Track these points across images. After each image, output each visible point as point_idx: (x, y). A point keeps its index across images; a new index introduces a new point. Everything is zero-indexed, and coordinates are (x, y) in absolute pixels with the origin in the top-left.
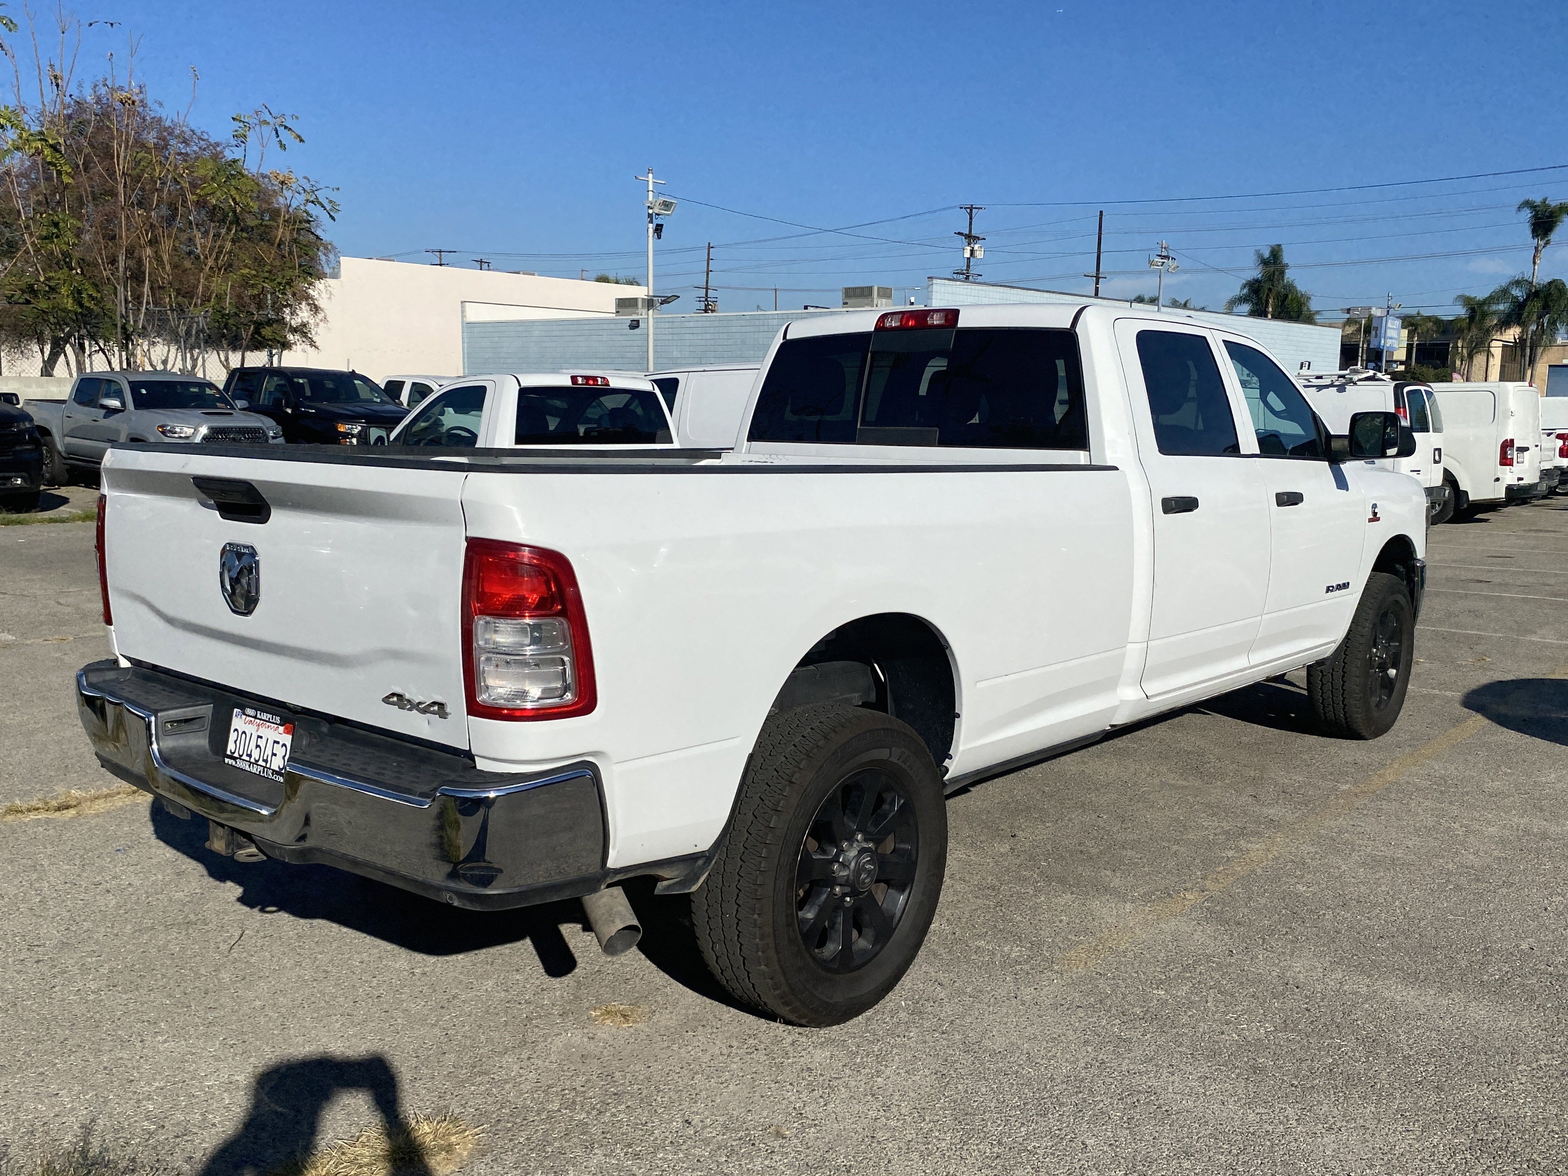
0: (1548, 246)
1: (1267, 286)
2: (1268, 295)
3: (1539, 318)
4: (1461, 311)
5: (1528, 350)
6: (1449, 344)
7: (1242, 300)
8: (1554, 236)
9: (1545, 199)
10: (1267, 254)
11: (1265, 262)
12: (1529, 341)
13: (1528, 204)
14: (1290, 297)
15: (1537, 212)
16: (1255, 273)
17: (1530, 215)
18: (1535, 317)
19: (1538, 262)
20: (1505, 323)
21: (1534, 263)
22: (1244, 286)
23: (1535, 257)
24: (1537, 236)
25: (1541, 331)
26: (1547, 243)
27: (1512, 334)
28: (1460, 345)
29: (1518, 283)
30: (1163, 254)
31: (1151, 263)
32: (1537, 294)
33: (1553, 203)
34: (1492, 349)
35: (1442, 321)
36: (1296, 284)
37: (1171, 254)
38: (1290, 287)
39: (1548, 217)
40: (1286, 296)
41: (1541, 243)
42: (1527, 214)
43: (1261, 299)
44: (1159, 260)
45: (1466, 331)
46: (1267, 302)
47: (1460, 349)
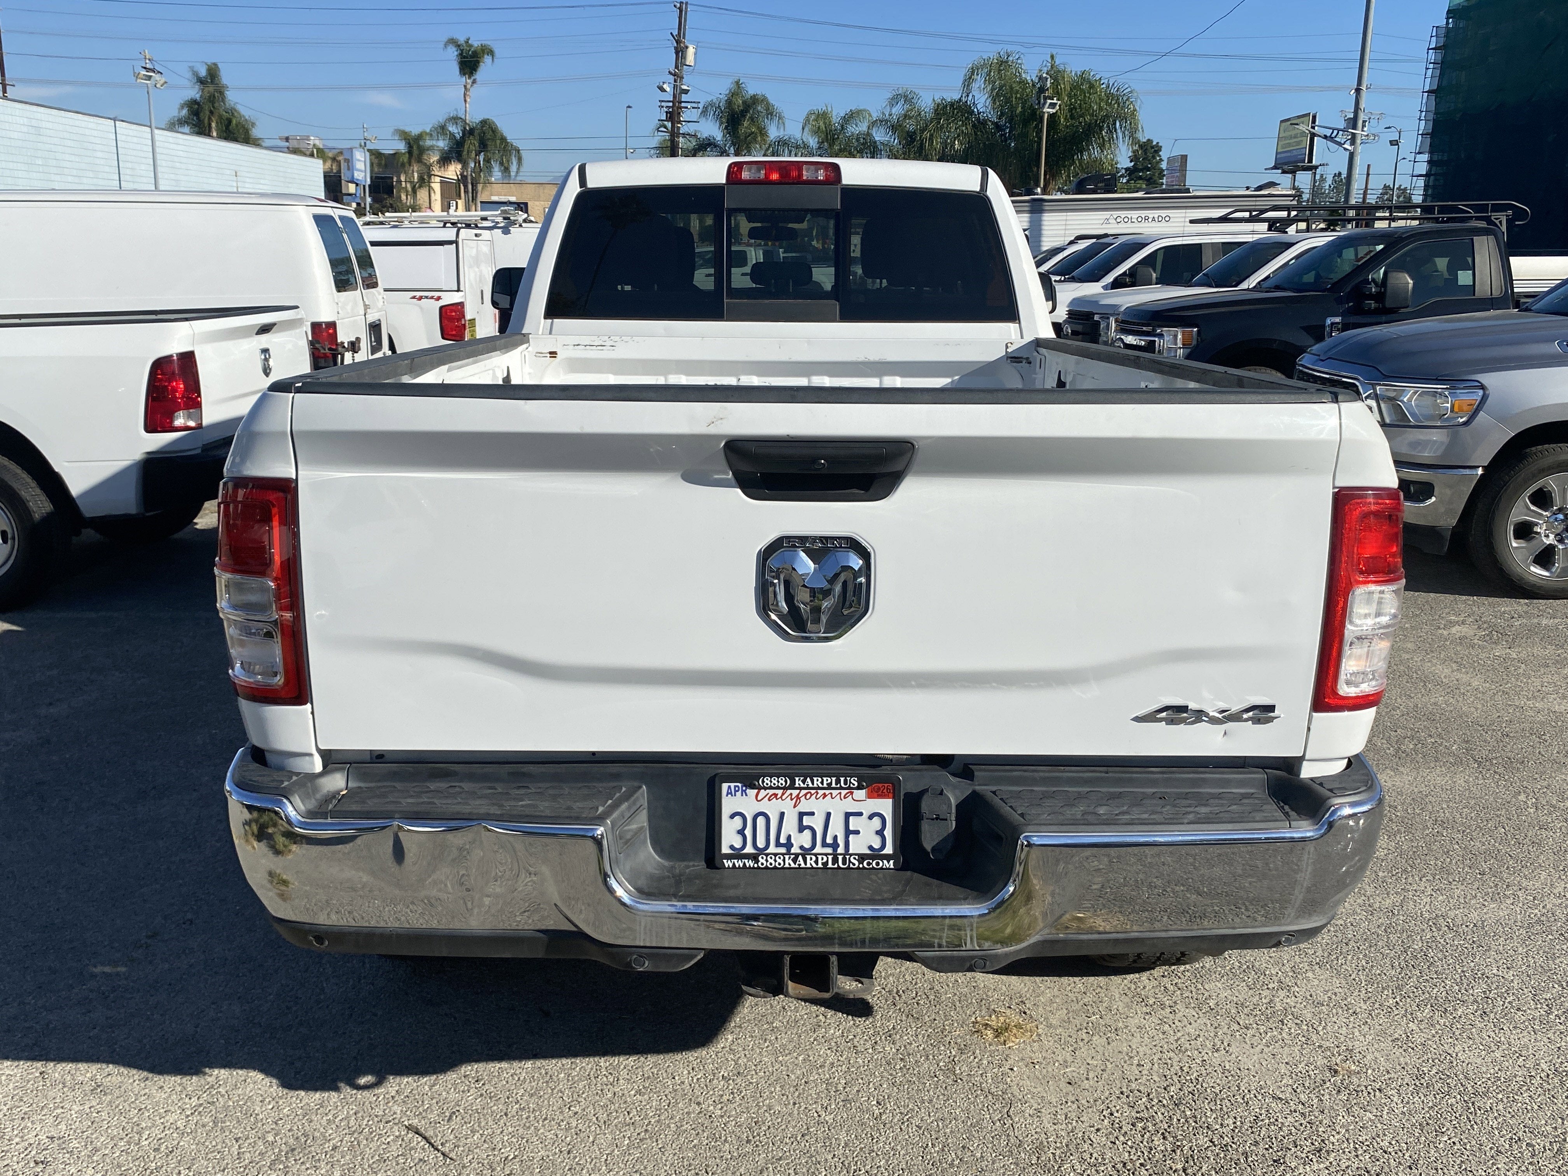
0: (475, 85)
1: (207, 108)
2: (210, 119)
3: (477, 155)
4: (401, 147)
5: (470, 187)
6: (392, 178)
7: (182, 122)
8: (479, 75)
9: (468, 39)
10: (203, 72)
11: (201, 81)
12: (469, 178)
13: (452, 42)
14: (234, 122)
15: (462, 50)
16: (194, 92)
17: (456, 53)
18: (473, 154)
19: (468, 100)
20: (445, 160)
21: (465, 101)
22: (182, 107)
23: (465, 94)
24: (464, 74)
25: (478, 170)
26: (474, 82)
27: (453, 171)
28: (403, 178)
29: (455, 119)
30: (148, 66)
31: (137, 76)
32: (472, 132)
33: (476, 43)
34: (432, 185)
35: (384, 154)
36: (239, 108)
37: (158, 68)
38: (232, 111)
39: (472, 57)
40: (229, 121)
41: (470, 81)
42: (452, 53)
43: (203, 121)
44: (144, 72)
45: (407, 165)
46: (210, 125)
47: (403, 184)
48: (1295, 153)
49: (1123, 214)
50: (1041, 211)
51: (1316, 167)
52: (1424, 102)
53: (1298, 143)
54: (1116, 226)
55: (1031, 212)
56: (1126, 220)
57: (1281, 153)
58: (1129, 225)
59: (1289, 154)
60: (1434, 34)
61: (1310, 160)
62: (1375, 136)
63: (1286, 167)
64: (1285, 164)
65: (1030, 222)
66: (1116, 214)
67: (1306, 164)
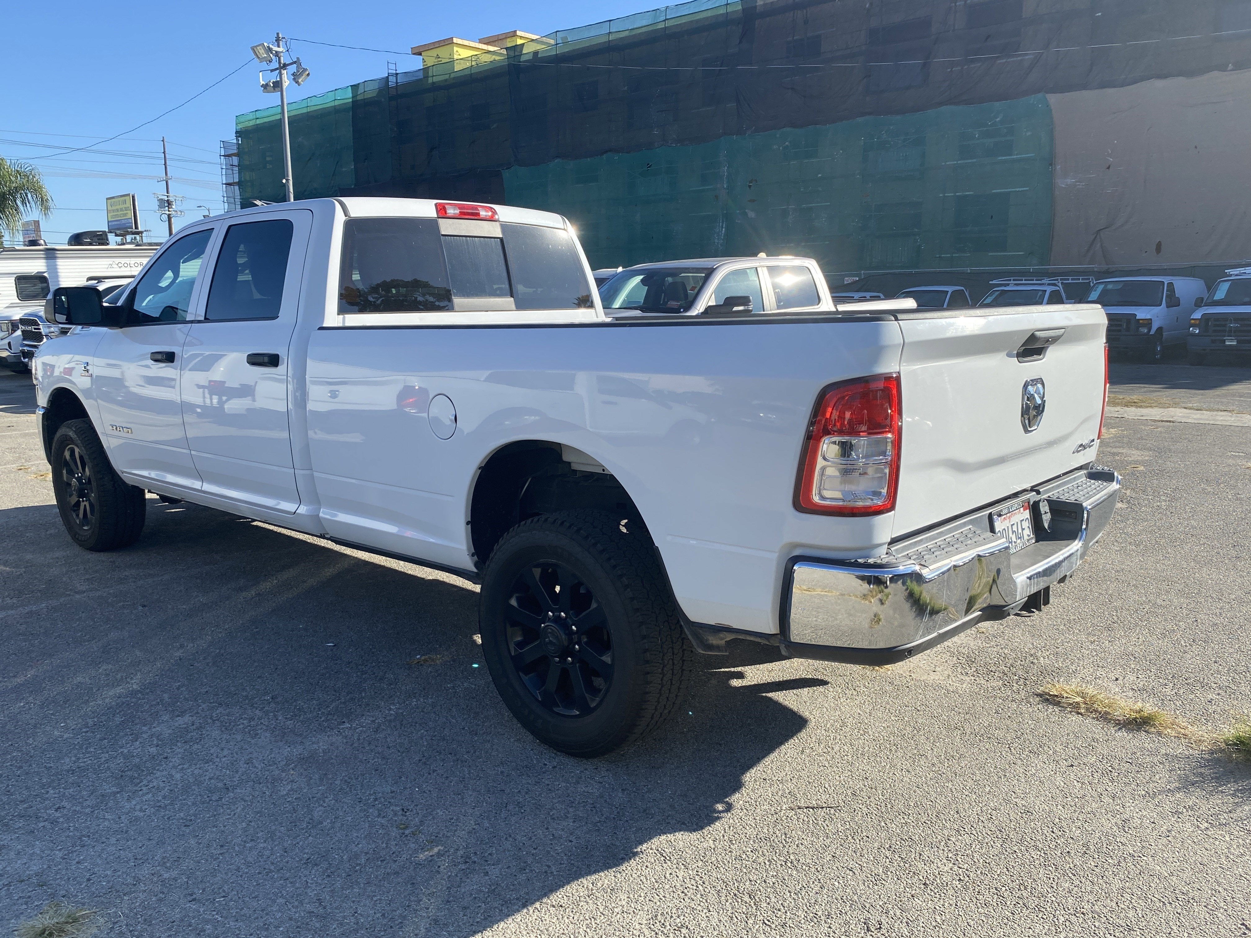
48: (123, 222)
49: (123, 261)
50: (55, 258)
51: (142, 232)
52: (224, 190)
53: (125, 215)
54: (119, 269)
55: (47, 258)
56: (126, 265)
57: (111, 221)
58: (129, 268)
59: (118, 223)
60: (222, 146)
61: (136, 228)
62: (181, 211)
63: (118, 232)
64: (118, 229)
65: (47, 266)
66: (117, 260)
67: (134, 230)
